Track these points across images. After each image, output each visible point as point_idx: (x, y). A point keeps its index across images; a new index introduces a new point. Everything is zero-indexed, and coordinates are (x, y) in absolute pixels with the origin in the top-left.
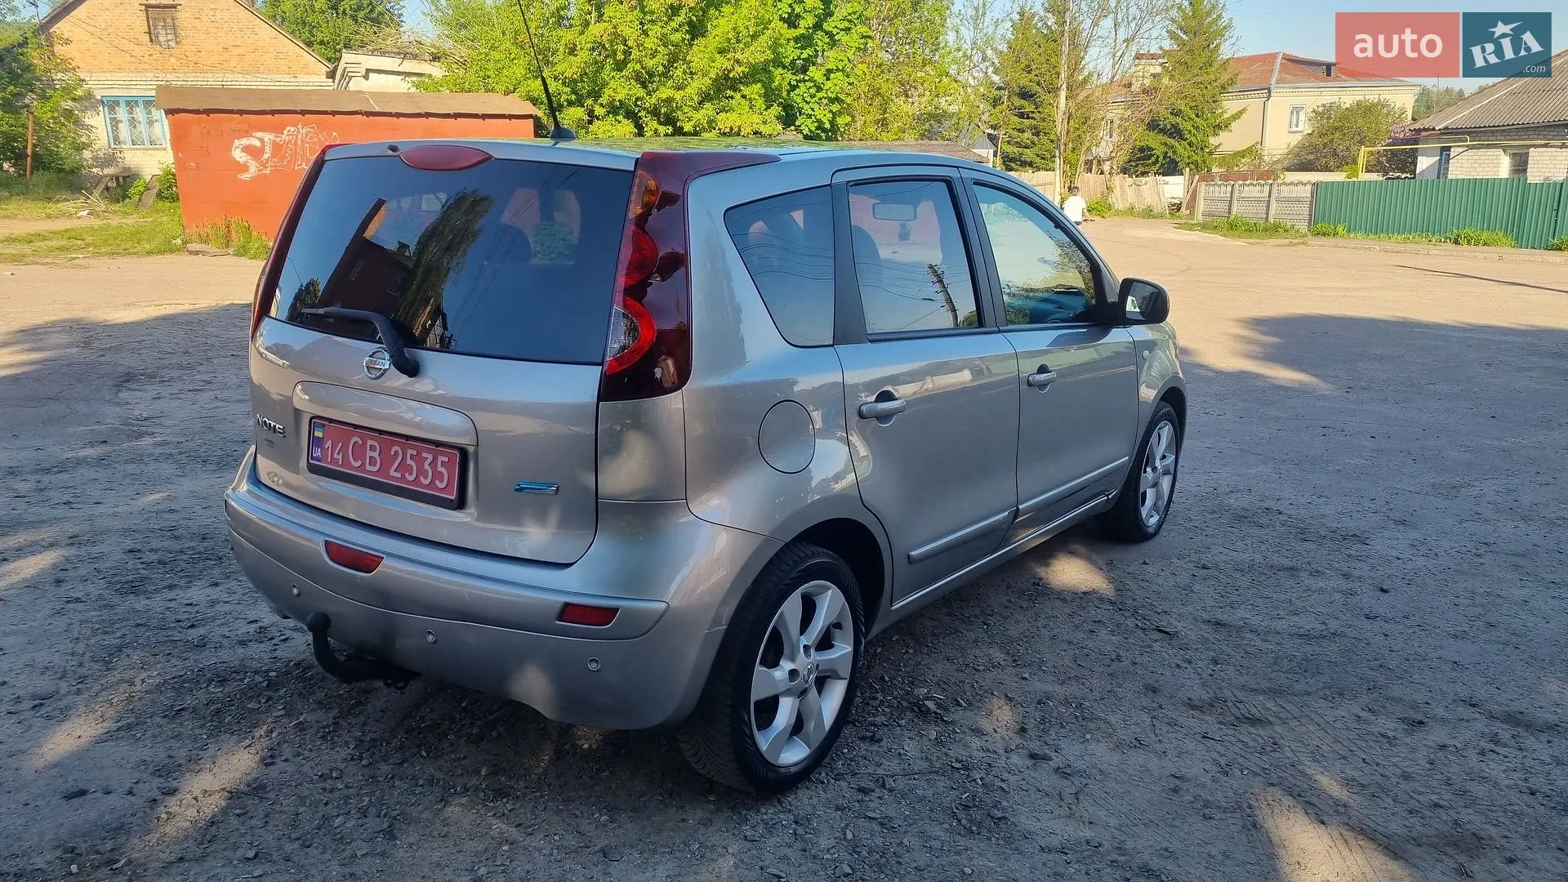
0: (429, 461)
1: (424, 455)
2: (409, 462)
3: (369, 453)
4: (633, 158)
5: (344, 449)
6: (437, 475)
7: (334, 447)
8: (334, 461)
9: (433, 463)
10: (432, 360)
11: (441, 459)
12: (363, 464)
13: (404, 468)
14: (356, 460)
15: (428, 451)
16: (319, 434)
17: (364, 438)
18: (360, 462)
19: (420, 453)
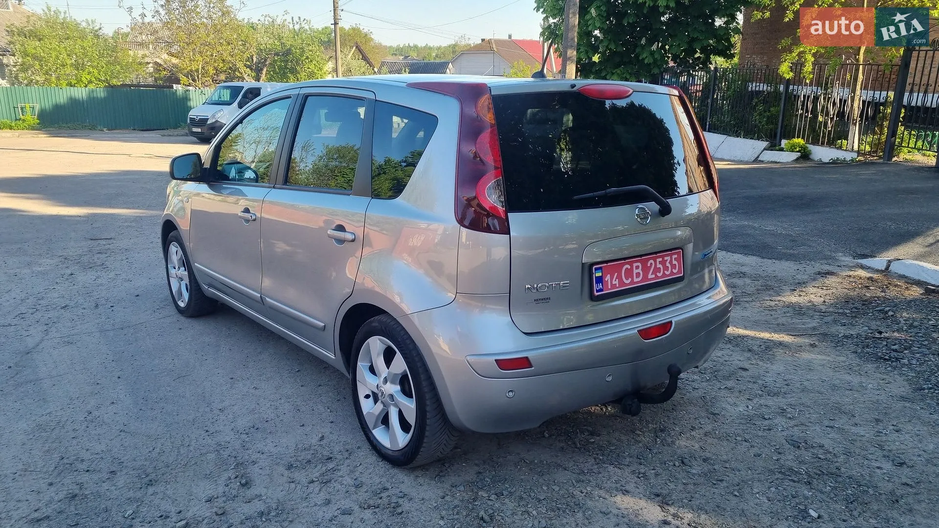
0: (668, 261)
1: (665, 258)
2: (659, 266)
3: (635, 271)
5: (619, 277)
6: (674, 266)
7: (611, 278)
8: (613, 286)
9: (671, 262)
11: (674, 257)
12: (633, 280)
13: (657, 270)
14: (627, 279)
15: (667, 255)
16: (599, 274)
17: (631, 264)
18: (630, 279)
19: (663, 259)
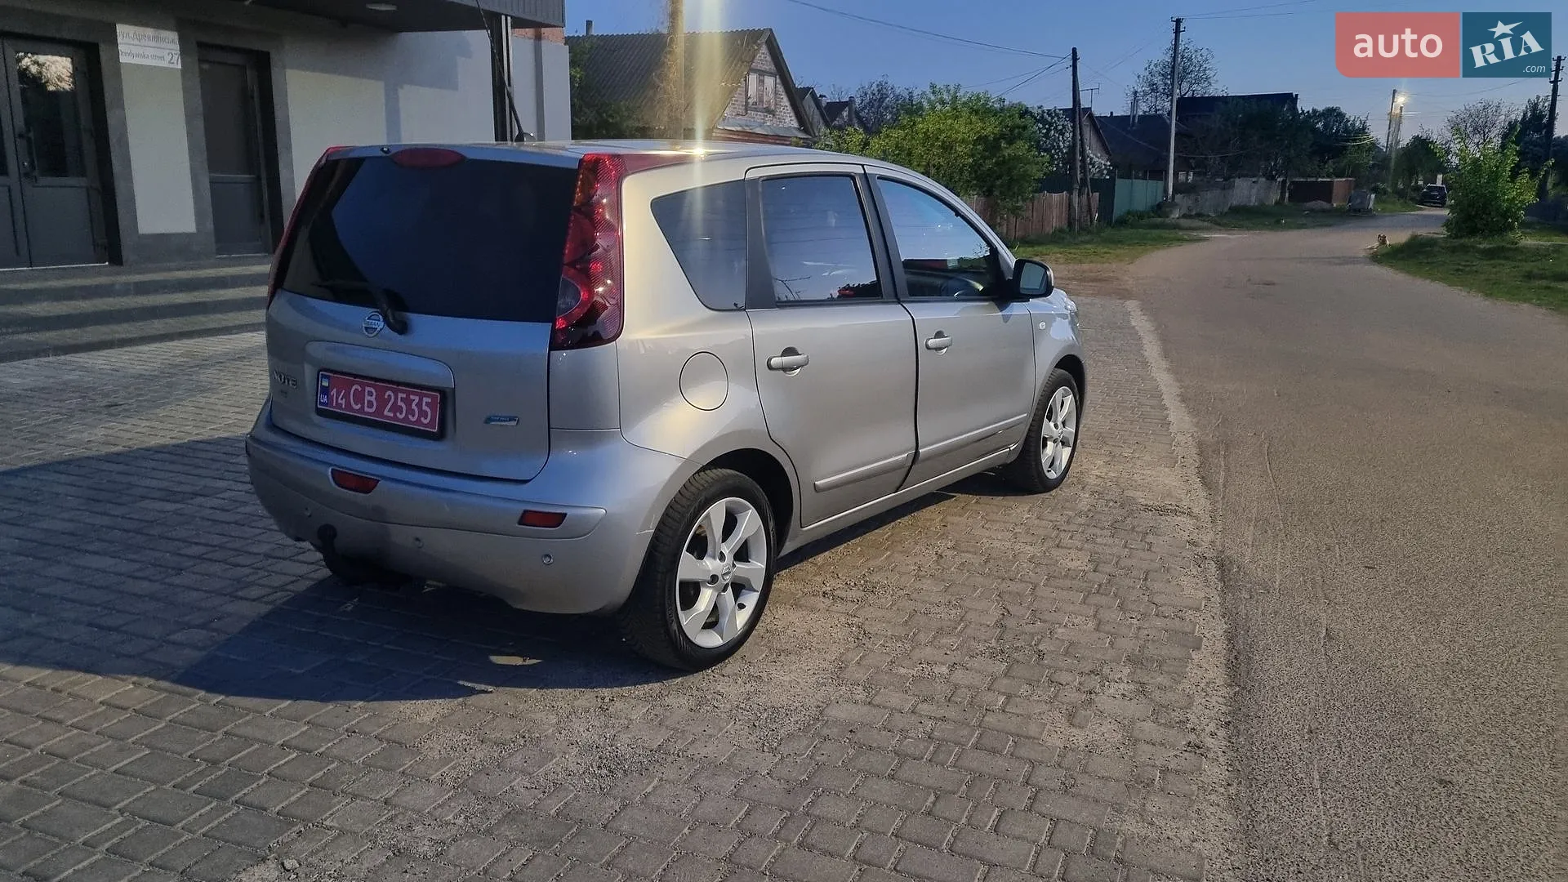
0: (416, 402)
1: (412, 397)
2: (400, 403)
3: (367, 398)
4: (575, 159)
5: (346, 396)
6: (423, 414)
7: (338, 394)
8: (339, 405)
9: (419, 405)
10: (417, 320)
11: (425, 400)
12: (363, 407)
13: (396, 409)
14: (356, 404)
15: (415, 394)
16: (325, 383)
17: (363, 386)
18: (359, 406)
19: (408, 396)
